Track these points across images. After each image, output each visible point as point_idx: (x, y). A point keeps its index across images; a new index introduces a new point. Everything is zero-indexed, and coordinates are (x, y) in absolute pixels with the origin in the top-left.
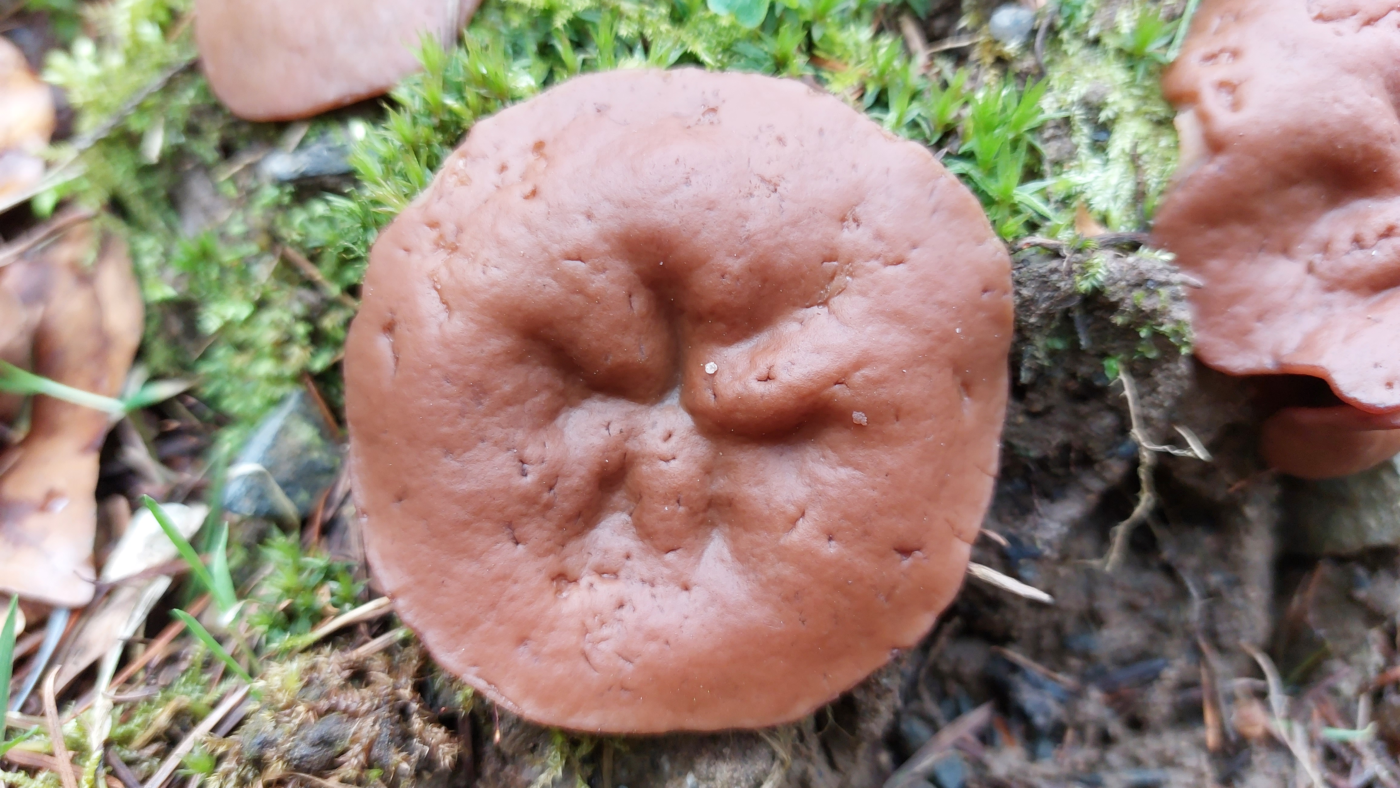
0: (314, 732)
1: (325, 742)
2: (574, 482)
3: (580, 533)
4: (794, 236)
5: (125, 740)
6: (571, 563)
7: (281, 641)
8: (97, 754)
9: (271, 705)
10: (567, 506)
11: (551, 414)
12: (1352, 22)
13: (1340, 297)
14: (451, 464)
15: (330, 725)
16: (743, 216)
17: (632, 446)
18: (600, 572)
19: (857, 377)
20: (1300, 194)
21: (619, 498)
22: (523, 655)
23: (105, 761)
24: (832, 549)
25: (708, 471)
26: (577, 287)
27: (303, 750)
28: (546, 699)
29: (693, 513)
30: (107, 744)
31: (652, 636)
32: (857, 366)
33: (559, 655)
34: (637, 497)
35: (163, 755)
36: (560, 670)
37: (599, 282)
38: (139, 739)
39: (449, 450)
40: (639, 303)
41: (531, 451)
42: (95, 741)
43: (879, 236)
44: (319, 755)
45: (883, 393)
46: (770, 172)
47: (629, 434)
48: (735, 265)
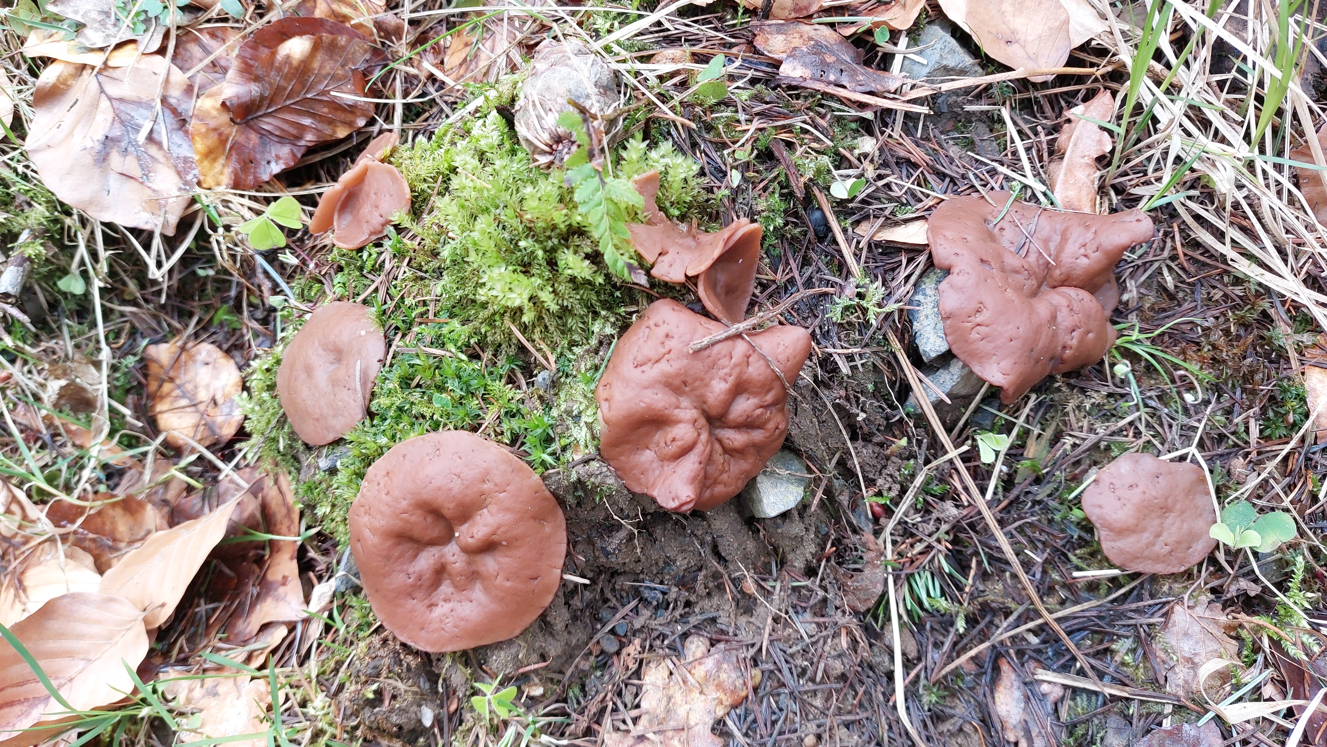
0: (371, 666)
1: (375, 667)
2: (427, 576)
3: (436, 590)
4: (469, 492)
5: (324, 673)
6: (434, 600)
7: (361, 635)
8: (314, 681)
9: (359, 659)
10: (428, 583)
11: (416, 556)
12: (649, 364)
13: (666, 463)
14: (387, 581)
15: (376, 662)
16: (450, 490)
17: (443, 560)
18: (445, 601)
19: (499, 532)
20: (643, 430)
21: (445, 575)
22: (423, 633)
23: (318, 682)
24: (508, 584)
25: (469, 563)
26: (407, 521)
27: (369, 671)
28: (433, 645)
29: (467, 578)
30: (317, 676)
31: (462, 619)
32: (498, 528)
33: (433, 631)
34: (450, 575)
35: (336, 675)
36: (435, 635)
37: (413, 519)
38: (328, 671)
39: (385, 576)
40: (429, 519)
41: (411, 570)
42: (314, 675)
43: (496, 485)
44: (374, 672)
45: (509, 535)
46: (457, 471)
47: (442, 556)
48: (451, 506)
